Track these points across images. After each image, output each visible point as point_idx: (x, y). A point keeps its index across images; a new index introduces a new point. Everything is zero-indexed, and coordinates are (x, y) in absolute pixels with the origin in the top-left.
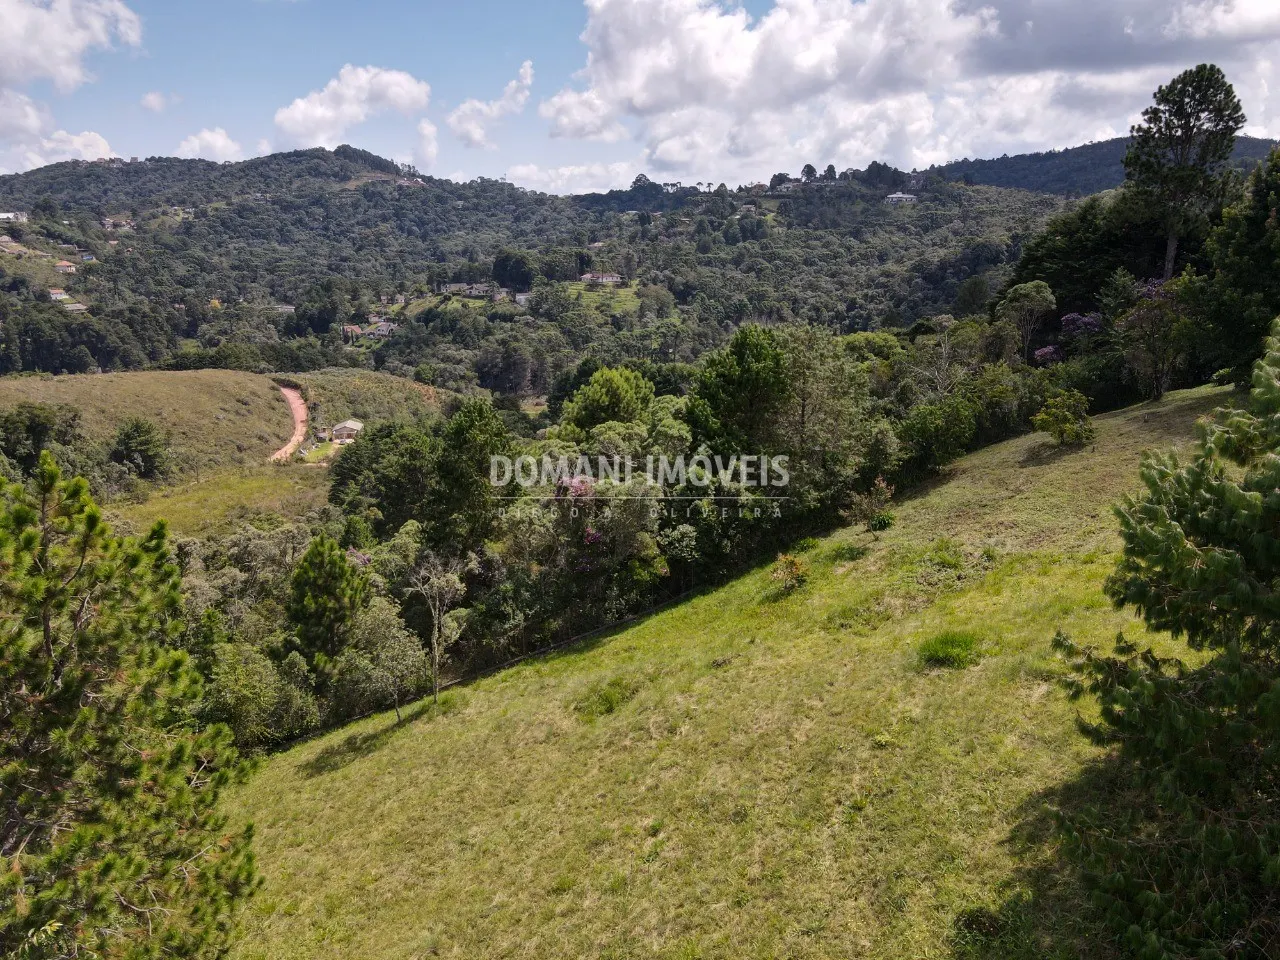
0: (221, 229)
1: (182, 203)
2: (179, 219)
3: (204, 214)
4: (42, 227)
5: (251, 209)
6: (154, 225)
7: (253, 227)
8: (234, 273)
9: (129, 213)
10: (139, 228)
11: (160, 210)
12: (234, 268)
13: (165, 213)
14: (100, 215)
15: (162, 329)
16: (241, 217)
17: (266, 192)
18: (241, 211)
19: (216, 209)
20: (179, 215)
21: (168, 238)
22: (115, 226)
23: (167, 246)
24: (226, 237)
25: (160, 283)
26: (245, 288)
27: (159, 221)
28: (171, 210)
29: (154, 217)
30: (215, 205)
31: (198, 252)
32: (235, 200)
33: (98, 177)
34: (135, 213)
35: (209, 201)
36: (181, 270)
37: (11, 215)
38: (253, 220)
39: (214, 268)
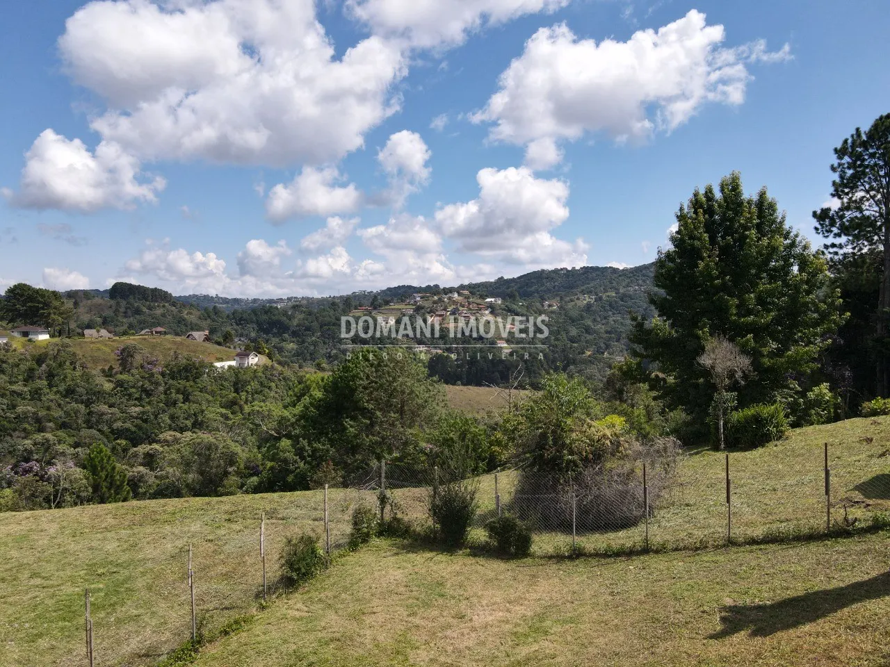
0: (608, 308)
1: (590, 292)
2: (585, 302)
3: (601, 298)
4: (506, 306)
5: (630, 297)
6: (570, 305)
7: (628, 308)
8: (605, 336)
9: (558, 298)
10: (561, 308)
11: (576, 297)
12: (607, 332)
13: (578, 299)
14: (543, 299)
15: (542, 366)
16: (622, 301)
17: (641, 286)
18: (623, 298)
19: (608, 296)
20: (586, 300)
21: (574, 314)
22: (550, 306)
23: (571, 318)
24: (610, 313)
25: (557, 339)
26: (610, 345)
27: (573, 303)
28: (582, 297)
29: (572, 301)
30: (609, 294)
31: (589, 322)
32: (621, 291)
33: (553, 279)
34: (561, 299)
35: (606, 291)
36: (574, 332)
37: (493, 300)
38: (630, 303)
39: (595, 332)
